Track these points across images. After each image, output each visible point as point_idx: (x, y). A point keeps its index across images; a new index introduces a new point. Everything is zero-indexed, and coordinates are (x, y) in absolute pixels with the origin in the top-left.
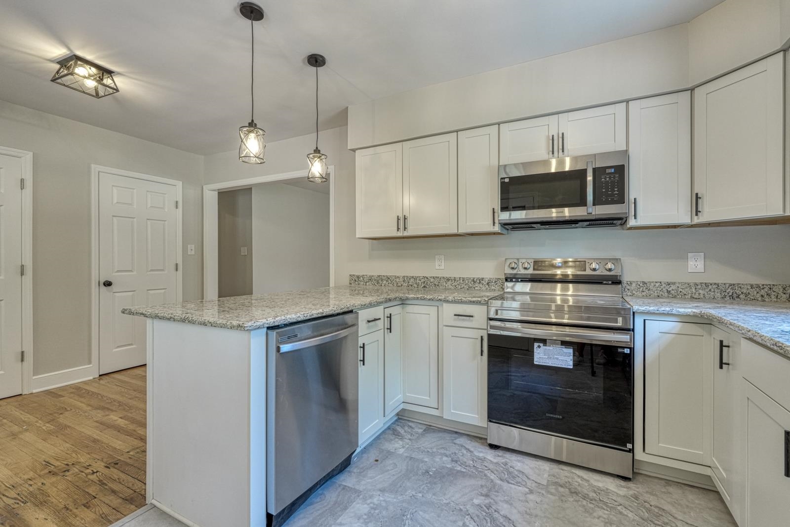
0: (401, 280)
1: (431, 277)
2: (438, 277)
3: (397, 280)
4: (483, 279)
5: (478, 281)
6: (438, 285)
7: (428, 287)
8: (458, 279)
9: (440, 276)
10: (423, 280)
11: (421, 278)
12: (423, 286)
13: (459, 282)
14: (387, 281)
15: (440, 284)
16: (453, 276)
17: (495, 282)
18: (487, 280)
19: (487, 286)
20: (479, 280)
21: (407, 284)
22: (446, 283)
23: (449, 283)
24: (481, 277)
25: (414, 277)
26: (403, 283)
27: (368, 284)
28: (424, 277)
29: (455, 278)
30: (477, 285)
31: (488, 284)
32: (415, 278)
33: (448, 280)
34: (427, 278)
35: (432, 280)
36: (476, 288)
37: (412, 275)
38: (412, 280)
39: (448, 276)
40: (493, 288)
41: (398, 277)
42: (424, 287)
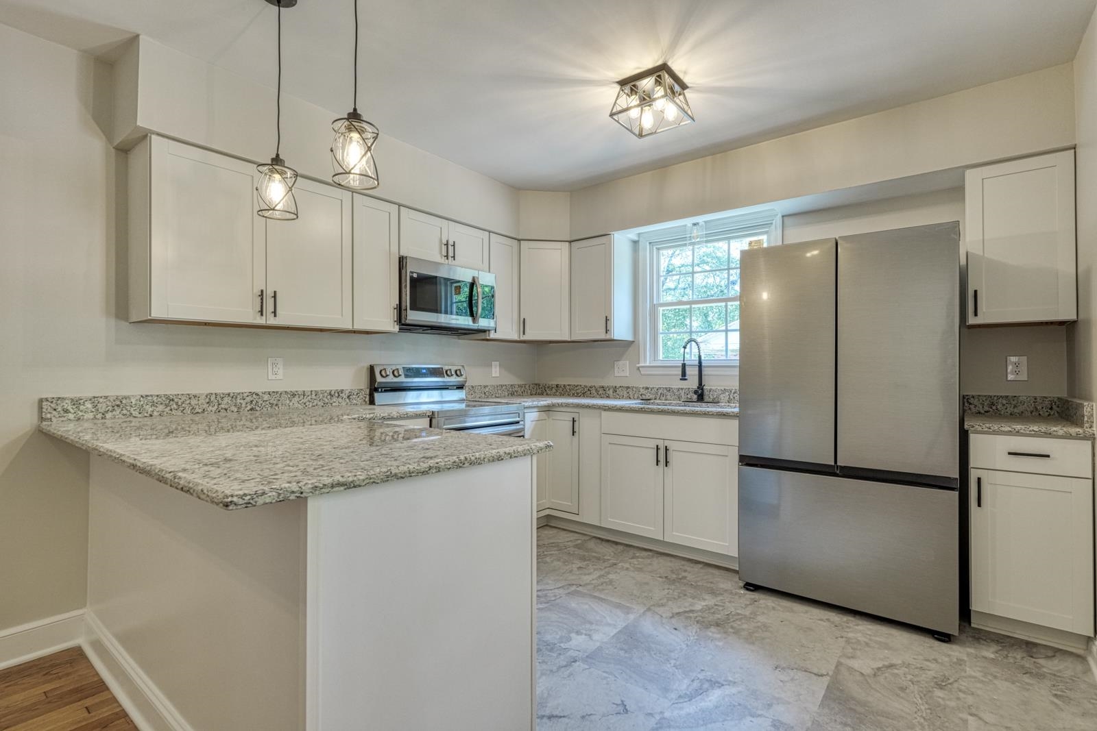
0: (203, 400)
1: (264, 393)
2: (277, 392)
3: (194, 402)
4: (342, 391)
5: (337, 395)
6: (276, 405)
7: (258, 408)
8: (309, 393)
9: (280, 390)
10: (248, 399)
11: (246, 395)
12: (249, 407)
13: (310, 397)
14: (167, 406)
15: (280, 403)
16: (300, 389)
17: (357, 394)
18: (347, 392)
19: (347, 400)
20: (338, 393)
21: (216, 407)
22: (291, 401)
23: (296, 399)
24: (339, 388)
25: (232, 395)
26: (205, 406)
27: (109, 415)
28: (251, 394)
29: (304, 391)
30: (335, 400)
31: (348, 397)
32: (233, 397)
33: (294, 395)
34: (257, 394)
35: (266, 397)
36: (334, 404)
37: (227, 392)
38: (226, 400)
39: (294, 390)
40: (355, 401)
41: (195, 396)
42: (251, 409)
